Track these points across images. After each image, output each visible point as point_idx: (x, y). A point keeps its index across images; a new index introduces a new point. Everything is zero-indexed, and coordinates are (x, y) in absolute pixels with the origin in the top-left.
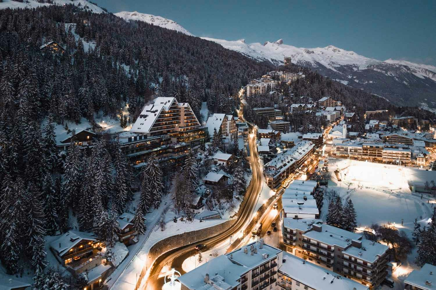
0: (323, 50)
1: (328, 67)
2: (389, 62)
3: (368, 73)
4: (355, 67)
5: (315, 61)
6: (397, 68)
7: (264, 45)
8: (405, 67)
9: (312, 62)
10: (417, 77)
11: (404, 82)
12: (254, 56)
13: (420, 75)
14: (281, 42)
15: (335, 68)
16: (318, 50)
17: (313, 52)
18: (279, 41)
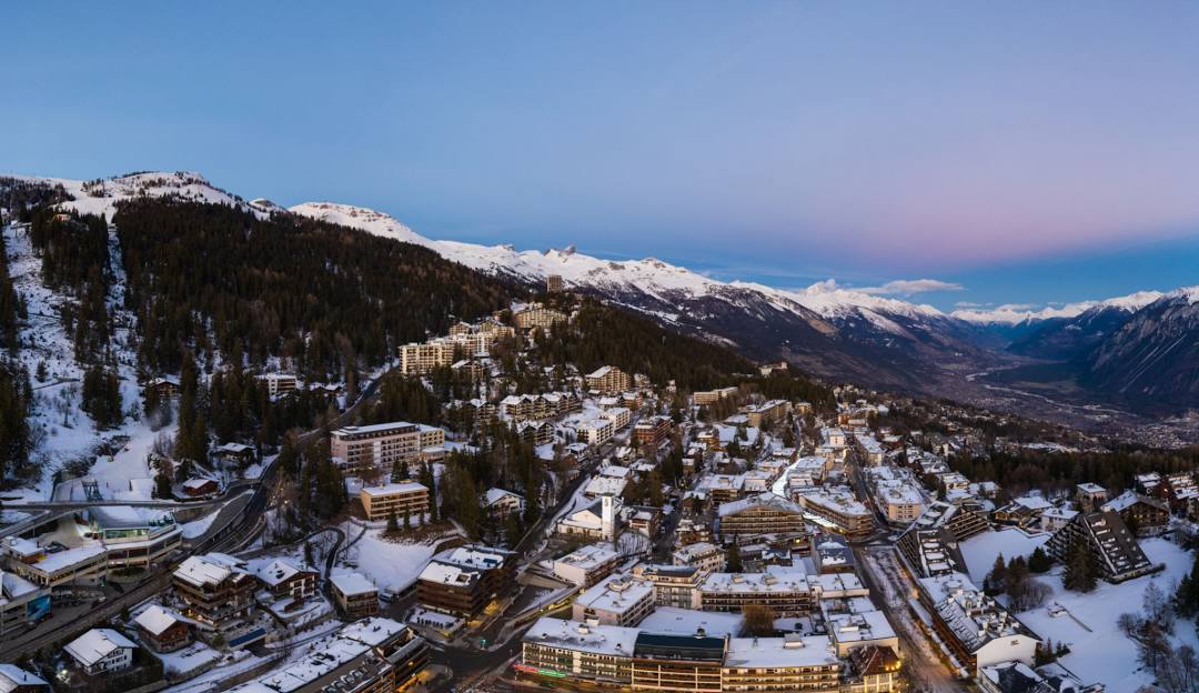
0: (638, 264)
1: (647, 292)
2: (737, 285)
3: (708, 302)
4: (689, 292)
5: (626, 282)
6: (747, 295)
7: (545, 254)
8: (759, 293)
9: (622, 283)
10: (776, 310)
11: (759, 316)
12: (523, 271)
13: (779, 305)
14: (573, 251)
15: (659, 294)
16: (630, 265)
17: (623, 267)
18: (568, 248)
